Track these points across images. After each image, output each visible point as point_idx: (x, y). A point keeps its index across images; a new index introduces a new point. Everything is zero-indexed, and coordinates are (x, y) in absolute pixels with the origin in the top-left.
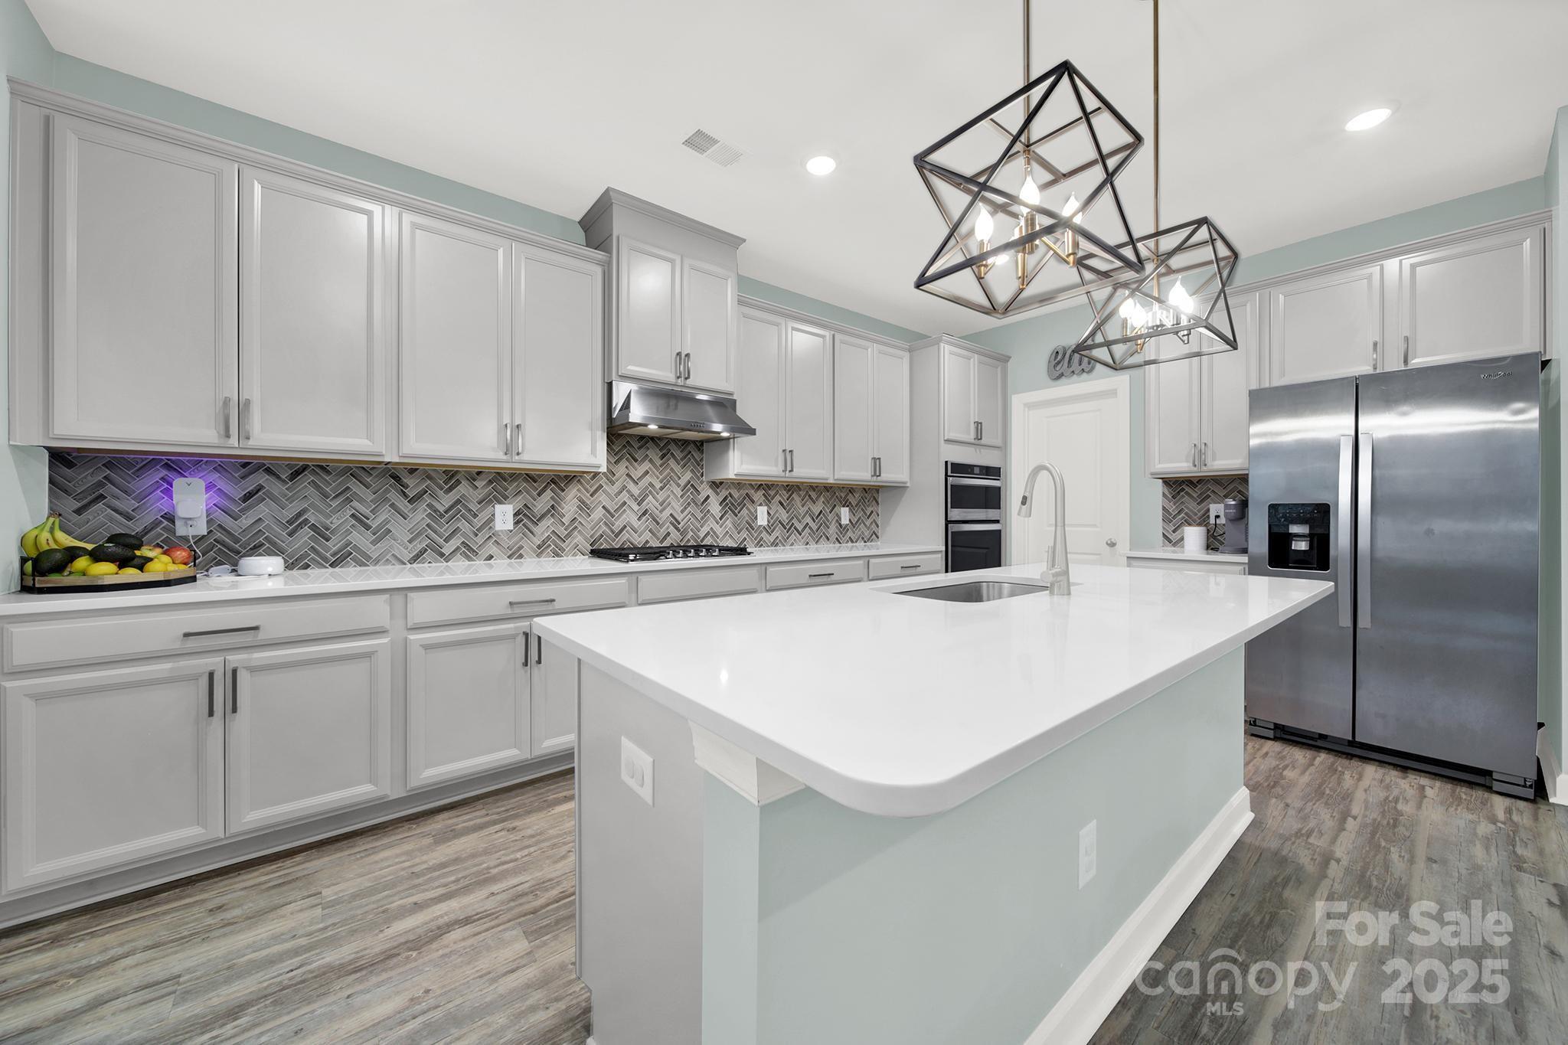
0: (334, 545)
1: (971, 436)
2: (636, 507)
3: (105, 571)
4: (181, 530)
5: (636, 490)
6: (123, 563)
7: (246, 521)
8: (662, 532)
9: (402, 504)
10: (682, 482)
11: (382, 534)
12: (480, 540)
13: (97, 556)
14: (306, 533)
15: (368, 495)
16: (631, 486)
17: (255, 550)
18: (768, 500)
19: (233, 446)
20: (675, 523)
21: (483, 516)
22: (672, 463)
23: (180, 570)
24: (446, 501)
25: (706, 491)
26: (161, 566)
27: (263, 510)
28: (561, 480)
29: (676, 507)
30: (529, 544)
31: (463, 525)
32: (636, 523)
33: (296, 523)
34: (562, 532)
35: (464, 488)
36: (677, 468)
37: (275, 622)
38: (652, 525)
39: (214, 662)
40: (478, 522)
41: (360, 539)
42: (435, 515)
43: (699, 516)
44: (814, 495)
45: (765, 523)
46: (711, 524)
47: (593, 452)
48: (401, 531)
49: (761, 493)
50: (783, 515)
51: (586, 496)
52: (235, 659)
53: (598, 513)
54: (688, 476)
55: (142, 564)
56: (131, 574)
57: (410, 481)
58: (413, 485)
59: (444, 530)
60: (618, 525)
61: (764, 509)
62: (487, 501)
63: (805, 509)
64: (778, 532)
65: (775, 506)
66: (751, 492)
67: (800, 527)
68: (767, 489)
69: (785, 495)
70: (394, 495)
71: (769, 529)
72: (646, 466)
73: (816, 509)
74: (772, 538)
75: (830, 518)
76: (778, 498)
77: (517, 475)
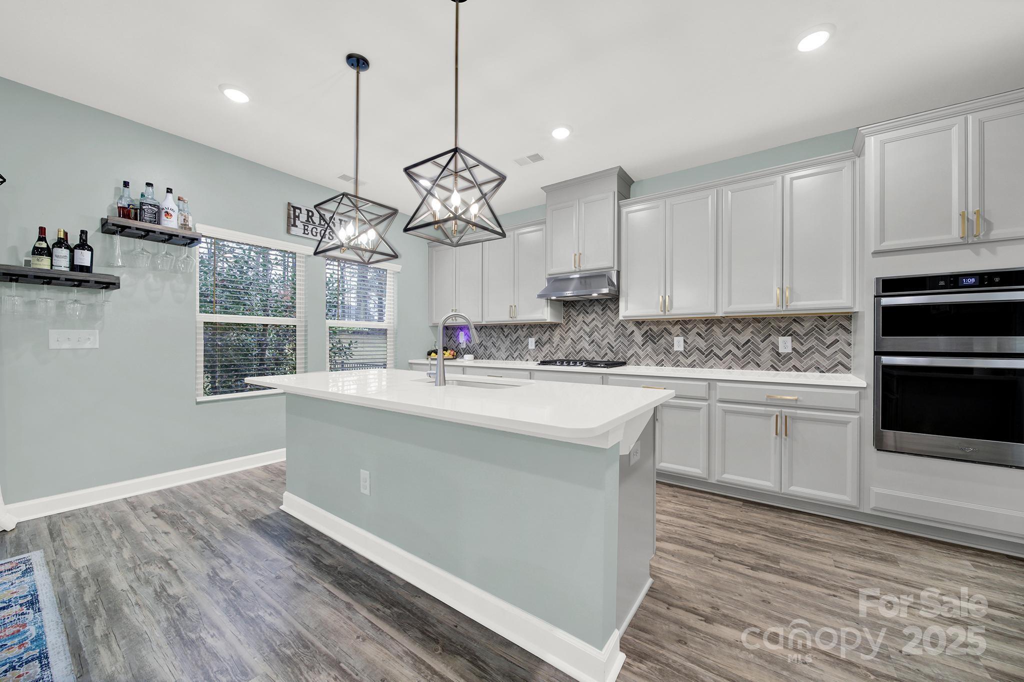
2: (588, 339)
9: (503, 338)
11: (499, 349)
12: (524, 352)
15: (495, 335)
18: (685, 332)
20: (611, 349)
21: (525, 343)
24: (515, 336)
29: (611, 339)
30: (541, 356)
31: (520, 346)
32: (588, 347)
35: (520, 332)
40: (524, 345)
41: (494, 350)
42: (512, 342)
43: (627, 343)
44: (739, 326)
45: (682, 349)
48: (503, 348)
49: (678, 327)
50: (702, 344)
58: (506, 331)
59: (514, 348)
60: (578, 348)
61: (681, 339)
62: (527, 337)
63: (727, 338)
64: (695, 356)
65: (692, 337)
66: (669, 327)
67: (721, 354)
68: (685, 324)
69: (704, 328)
70: (501, 335)
71: (686, 354)
72: (594, 315)
73: (742, 339)
74: (689, 361)
75: (762, 346)
76: (696, 330)
77: (530, 326)
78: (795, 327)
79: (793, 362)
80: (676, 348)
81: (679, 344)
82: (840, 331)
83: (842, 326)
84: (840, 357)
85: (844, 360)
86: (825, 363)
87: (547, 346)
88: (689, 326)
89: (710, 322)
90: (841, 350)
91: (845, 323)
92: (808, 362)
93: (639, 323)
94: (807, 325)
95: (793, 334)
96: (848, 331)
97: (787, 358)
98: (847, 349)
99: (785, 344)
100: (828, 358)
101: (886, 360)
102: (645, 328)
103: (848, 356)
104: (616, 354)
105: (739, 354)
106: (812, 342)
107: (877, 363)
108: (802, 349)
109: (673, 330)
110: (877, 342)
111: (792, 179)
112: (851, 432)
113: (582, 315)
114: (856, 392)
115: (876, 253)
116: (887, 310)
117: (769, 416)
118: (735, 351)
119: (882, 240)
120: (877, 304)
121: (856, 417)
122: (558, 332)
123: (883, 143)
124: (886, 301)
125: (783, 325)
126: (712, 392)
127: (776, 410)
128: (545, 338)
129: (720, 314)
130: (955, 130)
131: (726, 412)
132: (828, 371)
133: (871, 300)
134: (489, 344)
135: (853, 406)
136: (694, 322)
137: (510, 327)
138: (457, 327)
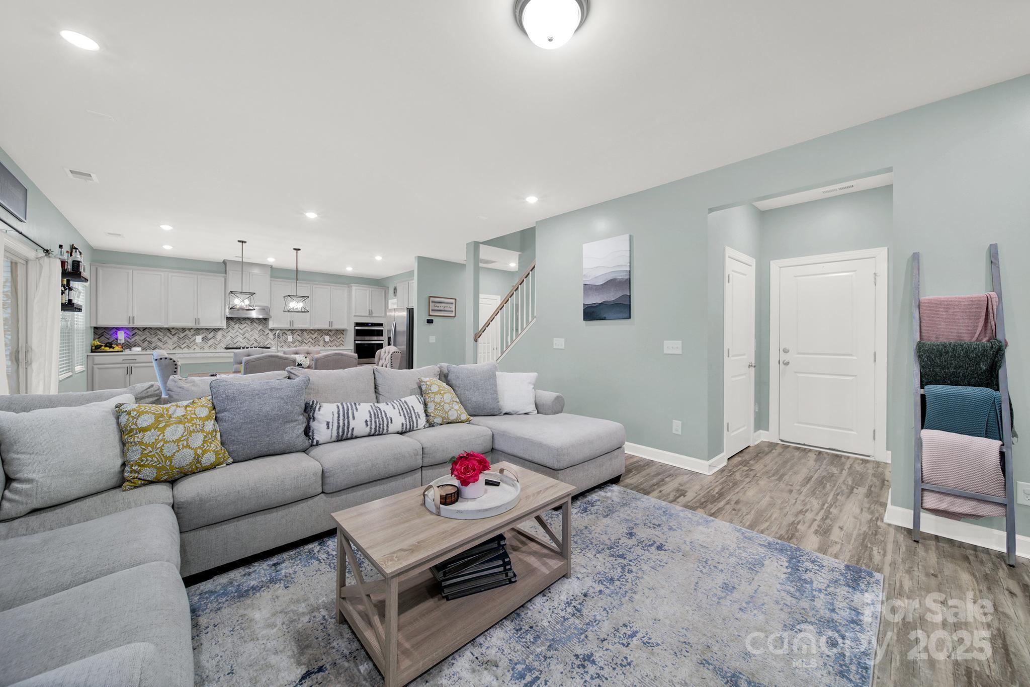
0: (153, 345)
1: (367, 314)
2: (241, 336)
3: (107, 349)
4: (119, 342)
5: (242, 332)
6: (111, 347)
7: (133, 340)
8: (251, 343)
9: (171, 336)
10: (259, 329)
11: (165, 343)
12: (192, 344)
13: (106, 346)
14: (147, 342)
15: (162, 334)
16: (240, 331)
17: (135, 346)
18: (293, 334)
19: (131, 325)
20: (256, 341)
21: (192, 339)
22: (255, 324)
23: (121, 349)
24: (182, 335)
25: (267, 331)
26: (117, 348)
27: (137, 337)
28: (216, 330)
29: (256, 336)
30: (206, 346)
31: (187, 341)
32: (241, 340)
33: (144, 340)
34: (217, 343)
35: (187, 332)
36: (257, 326)
37: (140, 359)
38: (248, 341)
39: (127, 365)
40: (191, 340)
41: (159, 344)
42: (179, 338)
43: (265, 338)
44: (313, 332)
45: (291, 340)
46: (269, 341)
47: (221, 323)
48: (170, 342)
49: (290, 332)
50: (299, 338)
51: (225, 334)
52: (132, 365)
53: (229, 338)
54: (261, 327)
55: (113, 348)
56: (111, 350)
57: (173, 331)
58: (173, 332)
59: (182, 342)
60: (235, 341)
62: (193, 335)
63: (309, 336)
64: (297, 343)
65: (296, 336)
66: (286, 332)
67: (307, 342)
68: (293, 331)
69: (300, 332)
70: (168, 334)
71: (293, 342)
72: (246, 325)
73: (314, 337)
74: (295, 345)
75: (320, 339)
76: (297, 333)
77: (202, 329)
78: (330, 333)
79: (329, 344)
80: (289, 340)
81: (290, 338)
83: (345, 333)
84: (341, 342)
86: (338, 344)
87: (212, 340)
88: (295, 332)
89: (302, 330)
91: (347, 332)
92: (333, 344)
94: (334, 333)
95: (330, 335)
96: (348, 335)
97: (328, 342)
98: (347, 340)
99: (327, 338)
101: (356, 342)
102: (276, 332)
103: (348, 342)
105: (313, 342)
106: (335, 337)
107: (354, 343)
108: (332, 340)
109: (288, 333)
110: (354, 338)
114: (349, 350)
115: (355, 316)
116: (357, 330)
118: (311, 340)
119: (356, 313)
122: (220, 334)
124: (356, 328)
125: (326, 332)
128: (210, 336)
129: (307, 328)
133: (353, 327)
134: (154, 340)
136: (296, 330)
137: (177, 329)
138: (113, 328)
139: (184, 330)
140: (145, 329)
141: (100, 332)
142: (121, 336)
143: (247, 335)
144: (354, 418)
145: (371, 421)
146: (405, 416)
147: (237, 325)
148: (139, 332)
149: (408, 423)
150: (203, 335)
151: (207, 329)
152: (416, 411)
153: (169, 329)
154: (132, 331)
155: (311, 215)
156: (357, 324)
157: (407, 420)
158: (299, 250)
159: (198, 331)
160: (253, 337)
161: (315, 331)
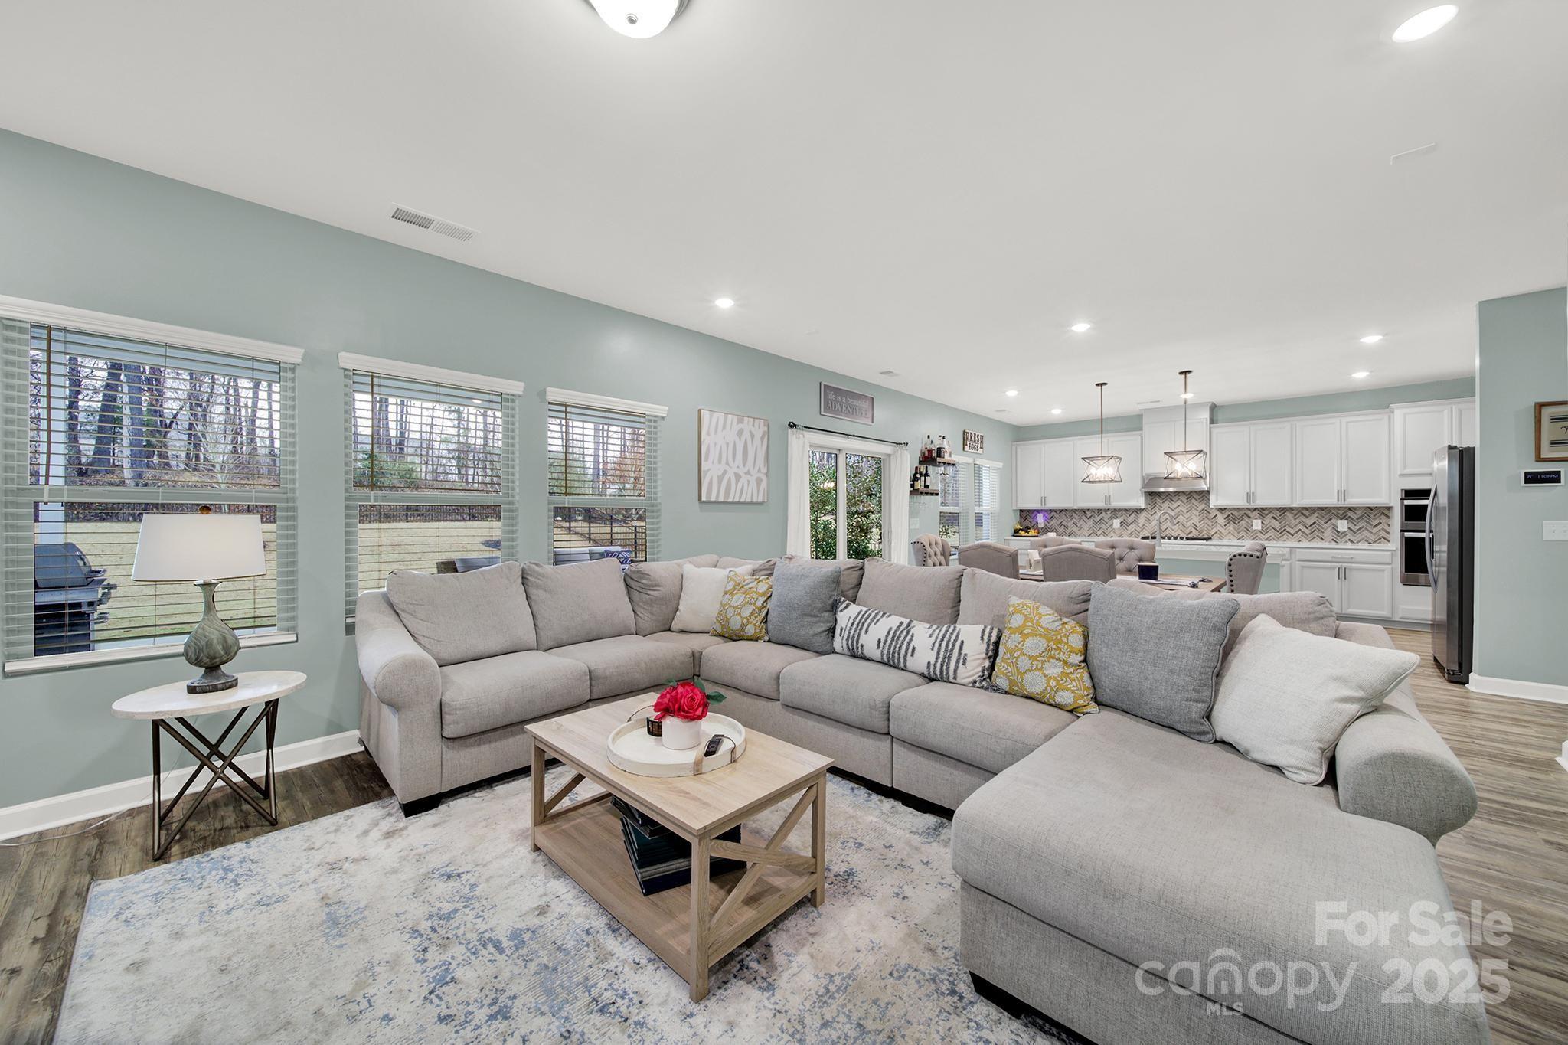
0: (1069, 531)
3: (1023, 533)
4: (1037, 525)
5: (1173, 513)
6: (1029, 531)
7: (1050, 523)
8: (1188, 531)
9: (1086, 519)
10: (1200, 509)
11: (1081, 528)
12: (1109, 530)
13: (1025, 530)
14: (1062, 527)
15: (1077, 517)
16: (1171, 511)
17: (1051, 530)
18: (1263, 517)
19: (1050, 507)
20: (1196, 527)
21: (1109, 524)
22: (1193, 501)
23: (1037, 534)
24: (1098, 518)
26: (1033, 533)
27: (1054, 521)
29: (1196, 520)
31: (1103, 526)
33: (1061, 524)
35: (1104, 514)
36: (1196, 503)
40: (1108, 525)
41: (1075, 529)
42: (1095, 523)
43: (1210, 524)
44: (1307, 512)
45: (1260, 528)
47: (1141, 501)
48: (1086, 527)
49: (1256, 513)
50: (1277, 525)
51: (1149, 516)
54: (1200, 505)
56: (1029, 534)
57: (1088, 512)
58: (1089, 514)
59: (1098, 527)
60: (1163, 528)
61: (1259, 521)
62: (1111, 518)
63: (1298, 521)
64: (1271, 533)
65: (1268, 520)
66: (1248, 512)
67: (1292, 532)
68: (1262, 511)
69: (1278, 513)
70: (1084, 517)
71: (1263, 531)
72: (1179, 503)
73: (1309, 521)
74: (1267, 536)
75: (1325, 526)
76: (1271, 515)
77: (1120, 510)
78: (1350, 514)
79: (1348, 537)
80: (1254, 528)
81: (1257, 524)
82: (1383, 516)
83: (1383, 513)
84: (1383, 534)
85: (1386, 535)
86: (1372, 538)
87: (1133, 525)
88: (1266, 512)
89: (1283, 510)
90: (1383, 529)
91: (1386, 512)
92: (1359, 537)
93: (1221, 510)
94: (1359, 513)
95: (1349, 519)
96: (1388, 517)
97: (1345, 534)
98: (1387, 528)
99: (1343, 525)
100: (1374, 534)
101: (1407, 534)
102: (1227, 513)
103: (1389, 533)
104: (1201, 532)
105: (1307, 532)
106: (1362, 524)
107: (1402, 536)
108: (1355, 528)
109: (1252, 515)
110: (1402, 524)
111: (1348, 422)
112: (1387, 575)
113: (1167, 502)
114: (1389, 553)
115: (1402, 475)
116: (1407, 507)
117: (1334, 568)
118: (1304, 529)
119: (1405, 467)
120: (1402, 503)
121: (1390, 567)
122: (1142, 517)
123: (1405, 415)
124: (1406, 502)
125: (1341, 512)
126: (1293, 556)
127: (1339, 565)
128: (1130, 519)
129: (1294, 505)
130: (1446, 412)
131: (1303, 567)
132: (1375, 542)
133: (1399, 501)
134: (1070, 524)
135: (1388, 560)
136: (1269, 510)
137: (1093, 511)
138: (1034, 511)
139: (1100, 511)
140: (1061, 511)
141: (1025, 514)
142: (1040, 519)
143: (1181, 518)
144: (866, 632)
145: (885, 643)
146: (938, 653)
147: (1167, 503)
148: (1056, 515)
149: (938, 665)
150: (1122, 519)
151: (1126, 510)
152: (963, 652)
153: (1084, 511)
154: (1051, 513)
155: (1081, 327)
156: (1409, 494)
157: (940, 660)
158: (1189, 372)
159: (1116, 512)
160: (1191, 522)
161: (1312, 510)
